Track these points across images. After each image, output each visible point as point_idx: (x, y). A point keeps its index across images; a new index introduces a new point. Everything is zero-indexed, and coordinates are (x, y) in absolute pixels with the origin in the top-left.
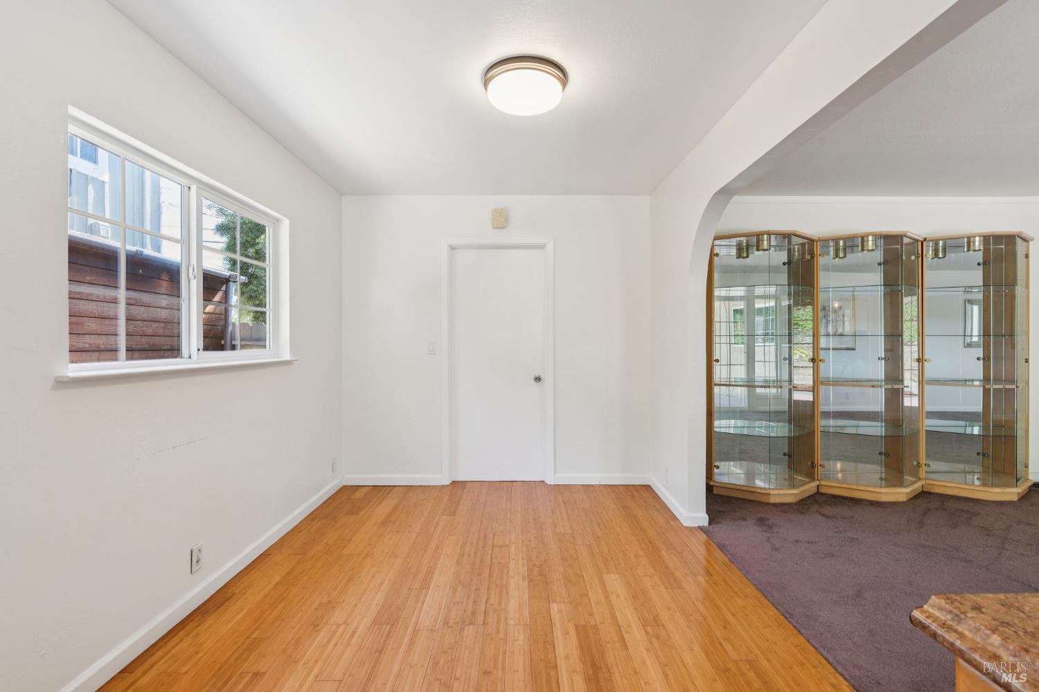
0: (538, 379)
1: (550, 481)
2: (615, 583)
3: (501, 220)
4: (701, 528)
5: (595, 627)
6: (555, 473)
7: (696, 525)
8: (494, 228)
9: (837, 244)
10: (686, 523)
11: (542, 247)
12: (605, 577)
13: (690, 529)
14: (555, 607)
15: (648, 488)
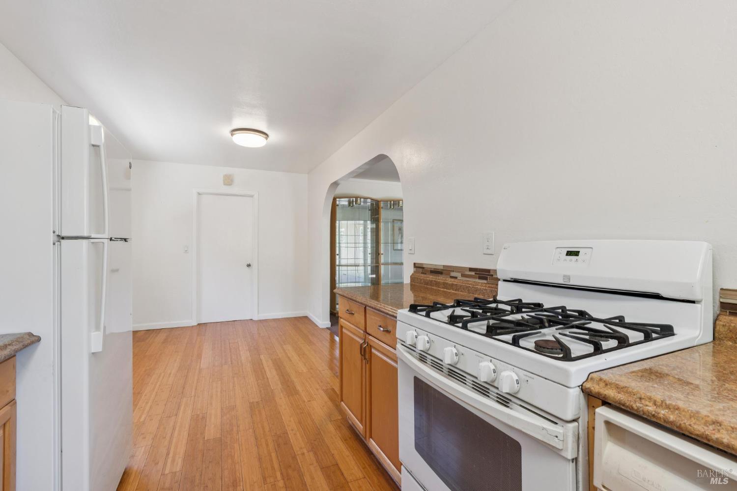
0: (249, 265)
1: (256, 318)
2: (289, 348)
3: (229, 180)
4: (327, 328)
5: (279, 358)
6: (258, 314)
7: (325, 327)
8: (224, 185)
9: (390, 203)
10: (321, 327)
11: (252, 196)
12: (284, 346)
13: (323, 329)
14: (262, 357)
15: (306, 317)
